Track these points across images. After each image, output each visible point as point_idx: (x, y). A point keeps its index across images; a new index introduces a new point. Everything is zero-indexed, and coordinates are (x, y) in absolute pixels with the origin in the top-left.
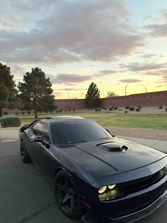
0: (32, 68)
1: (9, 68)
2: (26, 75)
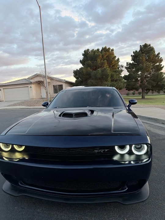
0: (141, 46)
1: (113, 50)
2: (133, 54)
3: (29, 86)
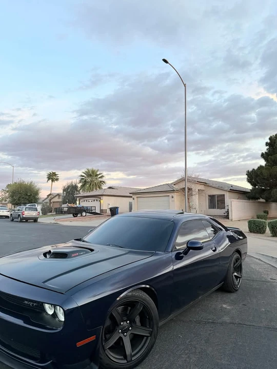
3: (171, 195)
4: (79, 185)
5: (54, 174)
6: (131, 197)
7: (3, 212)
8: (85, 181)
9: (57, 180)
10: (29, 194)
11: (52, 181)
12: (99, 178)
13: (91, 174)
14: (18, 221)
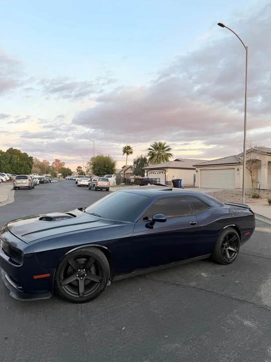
3: (236, 167)
4: (148, 158)
5: (129, 148)
6: (195, 169)
7: (84, 181)
8: (153, 154)
9: (131, 153)
10: (107, 166)
11: (127, 154)
12: (166, 151)
13: (159, 147)
14: (93, 190)
